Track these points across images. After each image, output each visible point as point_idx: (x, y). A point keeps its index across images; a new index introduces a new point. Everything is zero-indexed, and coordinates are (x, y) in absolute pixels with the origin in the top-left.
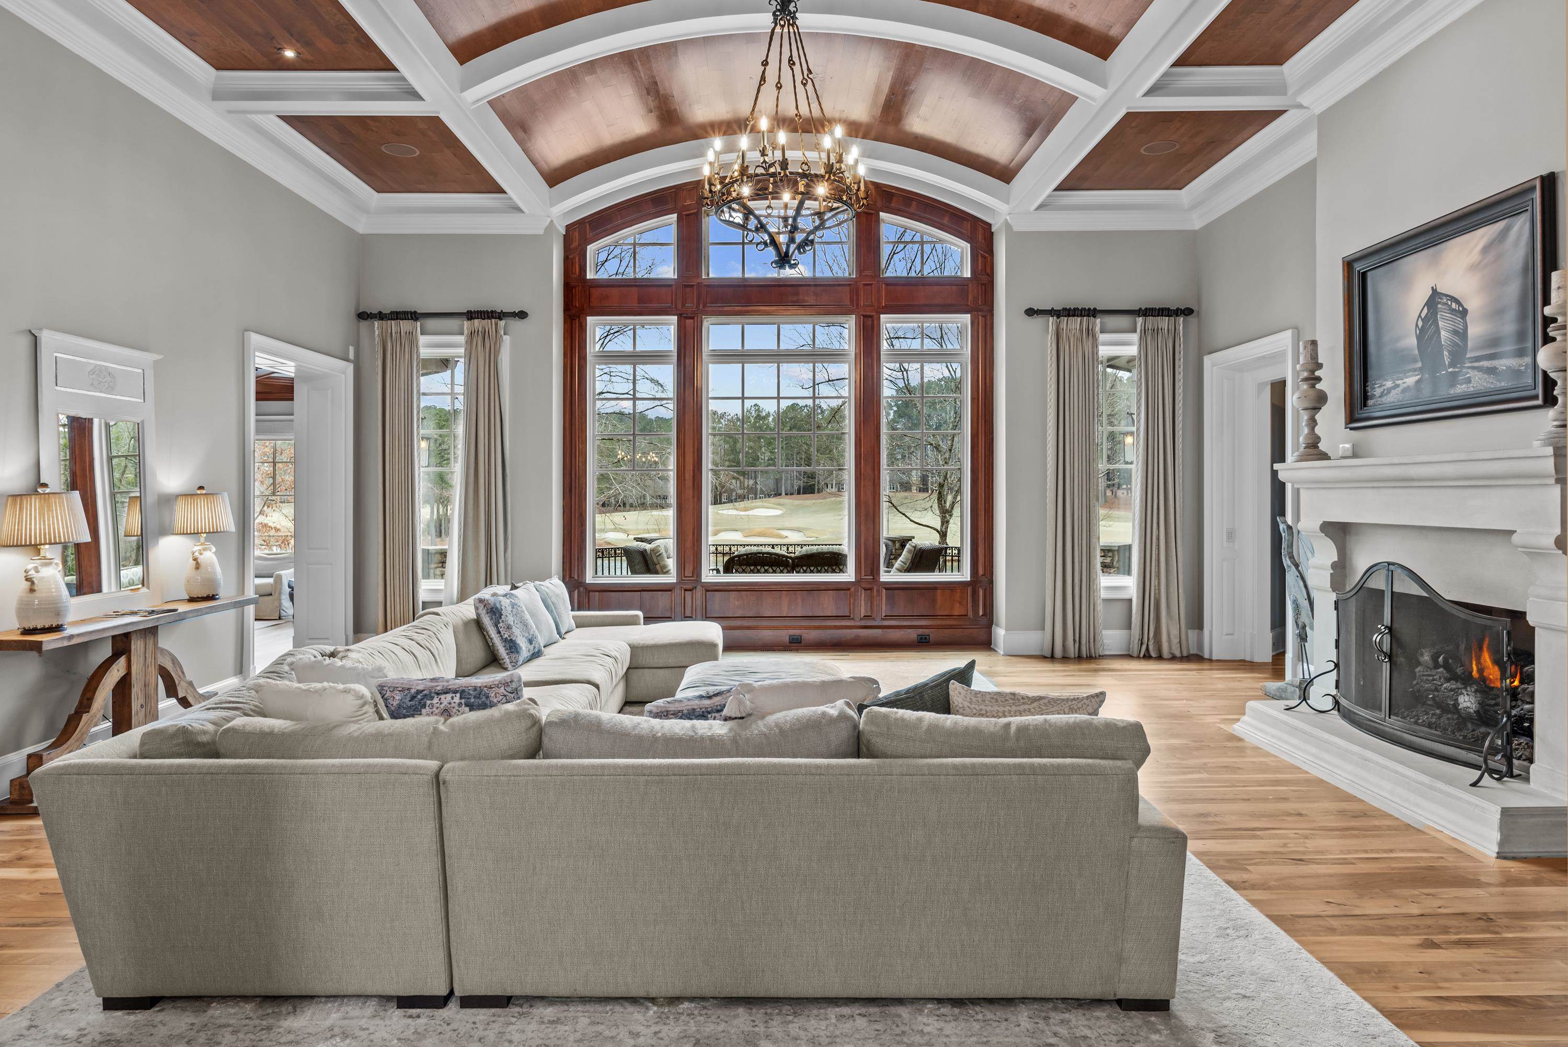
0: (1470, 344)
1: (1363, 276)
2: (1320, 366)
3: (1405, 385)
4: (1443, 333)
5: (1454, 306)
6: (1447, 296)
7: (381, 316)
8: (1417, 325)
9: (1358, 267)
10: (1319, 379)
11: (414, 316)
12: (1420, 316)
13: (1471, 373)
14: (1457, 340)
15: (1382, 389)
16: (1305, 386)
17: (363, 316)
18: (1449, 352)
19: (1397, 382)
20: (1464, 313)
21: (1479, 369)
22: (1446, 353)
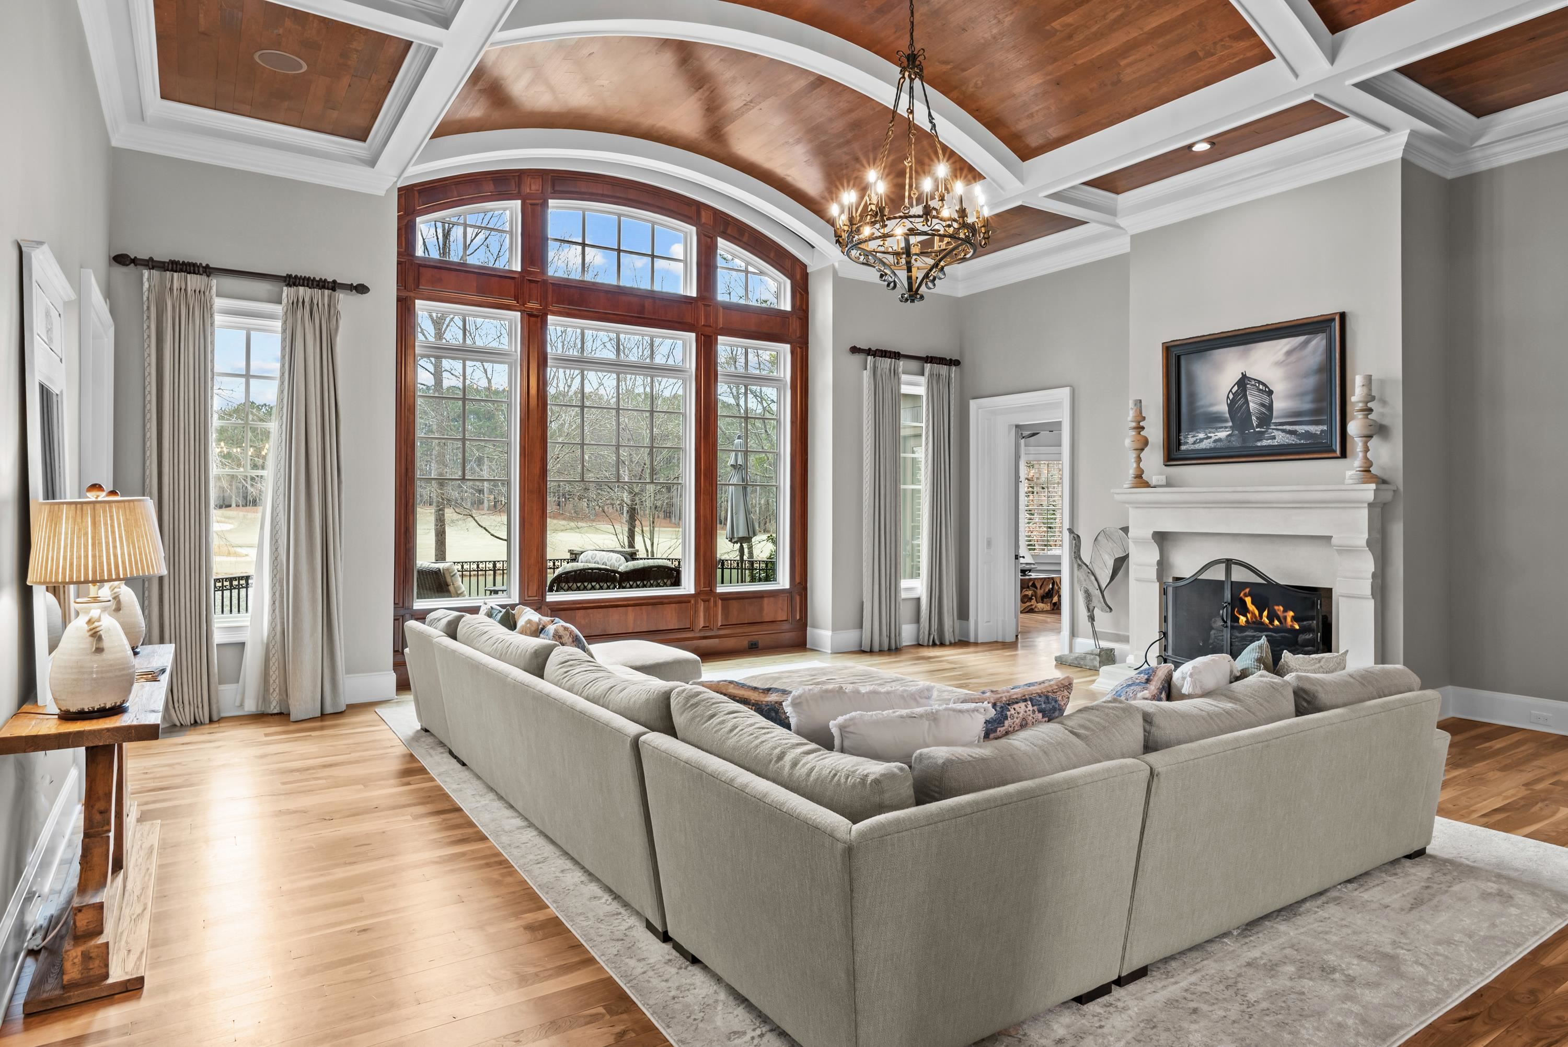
0: (1275, 414)
1: (1178, 358)
2: (1144, 419)
3: (1217, 437)
4: (1251, 405)
5: (1261, 387)
6: (1255, 380)
7: (151, 264)
8: (1228, 397)
9: (1176, 351)
10: (1143, 428)
11: (207, 271)
12: (1231, 391)
13: (1276, 433)
14: (1264, 410)
15: (1194, 439)
16: (1133, 433)
17: (121, 260)
18: (1257, 418)
19: (1209, 435)
20: (1270, 393)
21: (1283, 431)
22: (1254, 418)
